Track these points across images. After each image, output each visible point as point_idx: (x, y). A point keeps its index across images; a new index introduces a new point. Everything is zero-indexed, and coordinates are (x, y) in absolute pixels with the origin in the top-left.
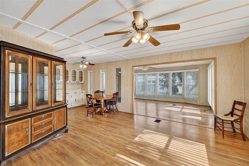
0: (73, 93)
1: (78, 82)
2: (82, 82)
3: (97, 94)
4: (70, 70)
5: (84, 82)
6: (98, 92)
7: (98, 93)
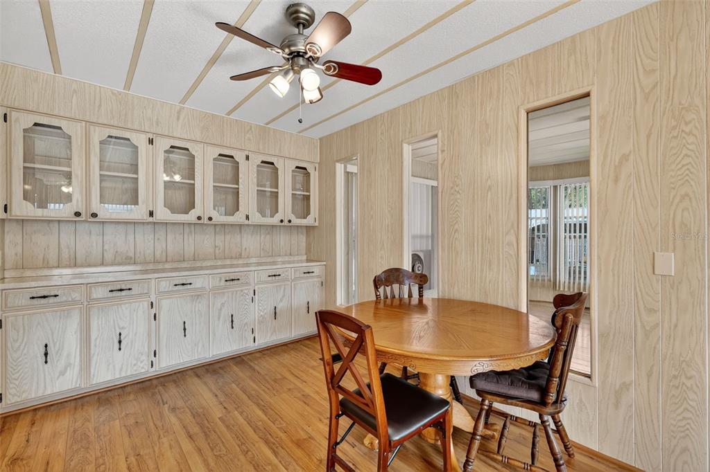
0: (264, 277)
1: (290, 221)
2: (309, 221)
3: (388, 289)
4: (247, 158)
5: (317, 224)
6: (393, 276)
7: (396, 286)
